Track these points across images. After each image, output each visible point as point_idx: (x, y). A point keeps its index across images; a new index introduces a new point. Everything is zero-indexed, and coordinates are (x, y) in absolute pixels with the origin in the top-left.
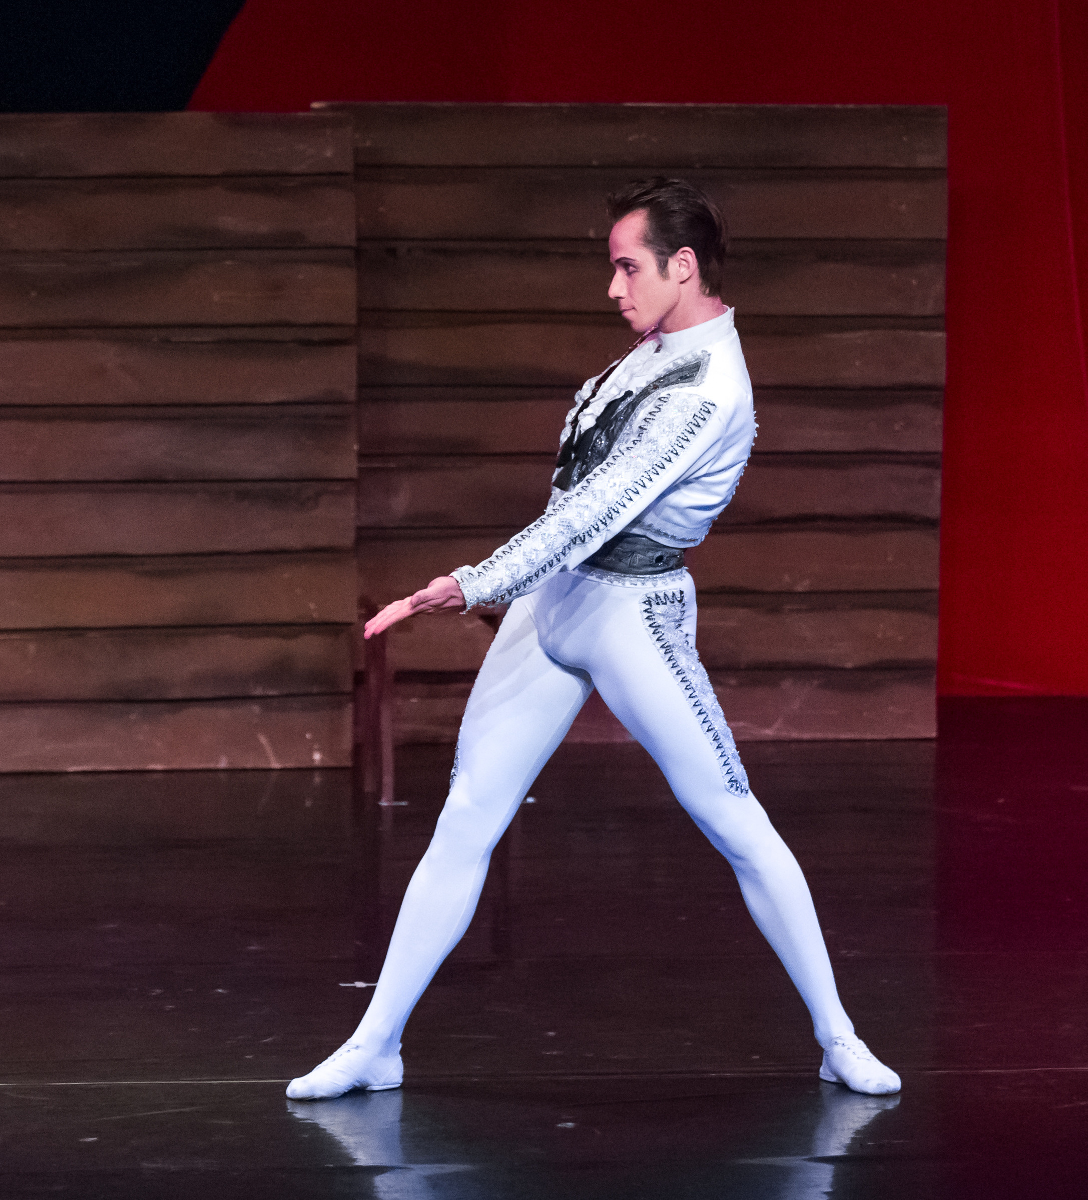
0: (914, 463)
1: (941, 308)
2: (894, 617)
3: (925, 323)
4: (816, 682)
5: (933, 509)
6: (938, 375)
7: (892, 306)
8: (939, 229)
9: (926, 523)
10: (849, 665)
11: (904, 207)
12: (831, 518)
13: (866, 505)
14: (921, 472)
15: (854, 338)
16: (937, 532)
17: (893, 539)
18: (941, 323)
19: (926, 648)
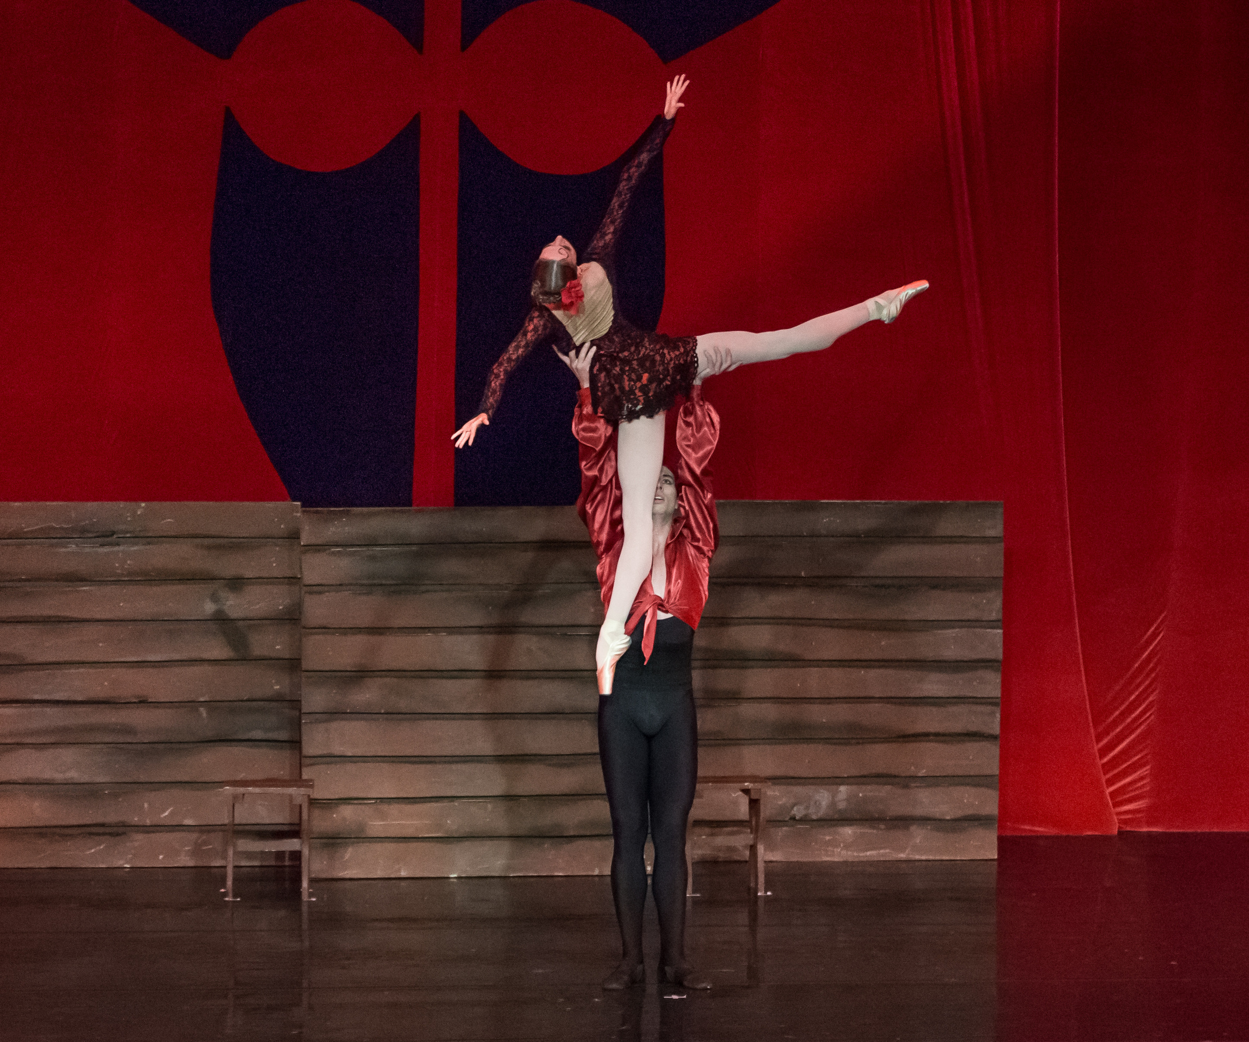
0: (985, 703)
1: (1000, 616)
2: (973, 790)
3: (991, 624)
4: (930, 827)
5: (996, 730)
6: (999, 654)
7: (972, 614)
8: (999, 571)
9: (992, 737)
10: (948, 817)
12: (937, 735)
13: (958, 727)
14: (989, 708)
15: (950, 632)
16: (998, 743)
17: (972, 748)
18: (1000, 624)
19: (992, 808)
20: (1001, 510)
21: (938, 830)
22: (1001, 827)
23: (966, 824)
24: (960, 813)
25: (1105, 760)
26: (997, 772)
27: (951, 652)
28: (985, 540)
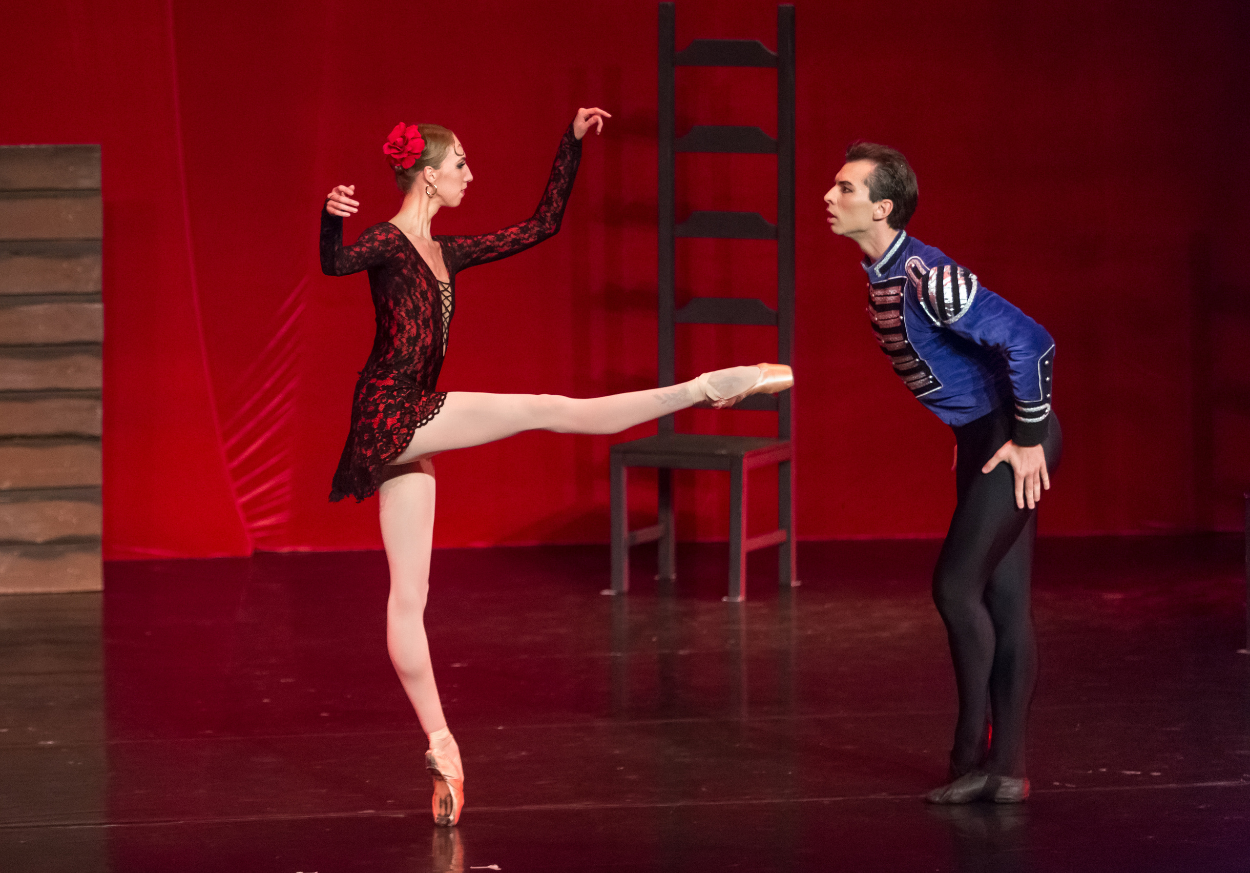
0: (81, 397)
1: (99, 287)
2: (69, 505)
3: (88, 297)
4: (16, 554)
5: (97, 429)
6: (98, 334)
7: (64, 286)
8: (97, 232)
9: (91, 439)
10: (39, 540)
11: (70, 217)
12: (23, 437)
13: (48, 427)
14: (87, 403)
15: (39, 309)
16: (100, 444)
17: (69, 451)
18: (100, 297)
19: (94, 527)
20: (98, 155)
21: (25, 555)
22: (106, 552)
23: (60, 548)
24: (53, 534)
25: (235, 463)
26: (99, 481)
27: (40, 333)
28: (77, 193)
